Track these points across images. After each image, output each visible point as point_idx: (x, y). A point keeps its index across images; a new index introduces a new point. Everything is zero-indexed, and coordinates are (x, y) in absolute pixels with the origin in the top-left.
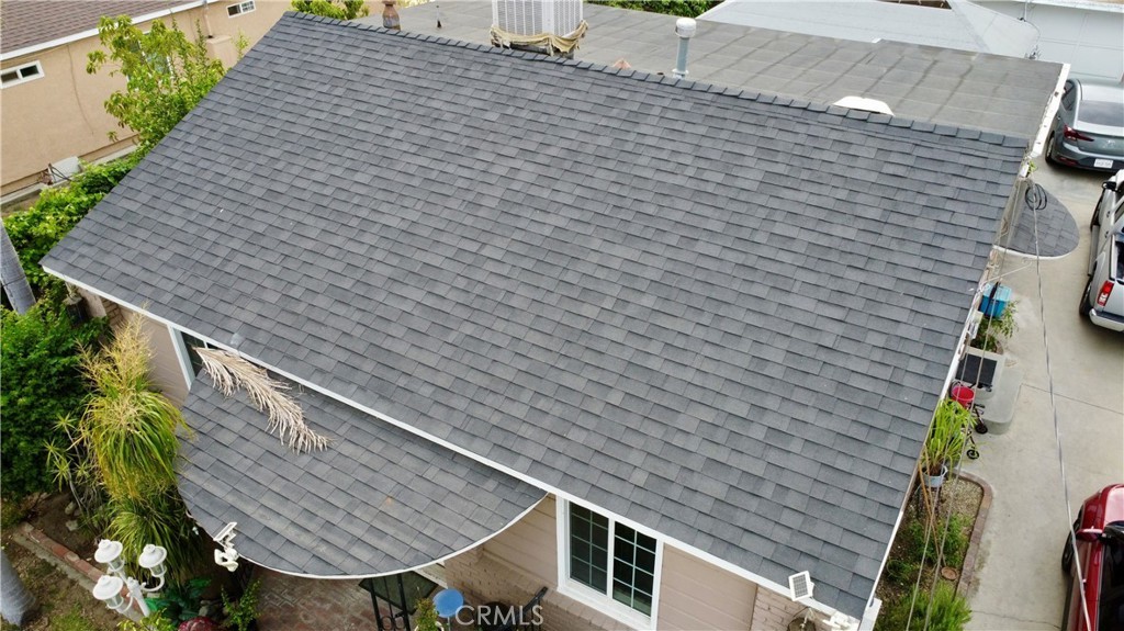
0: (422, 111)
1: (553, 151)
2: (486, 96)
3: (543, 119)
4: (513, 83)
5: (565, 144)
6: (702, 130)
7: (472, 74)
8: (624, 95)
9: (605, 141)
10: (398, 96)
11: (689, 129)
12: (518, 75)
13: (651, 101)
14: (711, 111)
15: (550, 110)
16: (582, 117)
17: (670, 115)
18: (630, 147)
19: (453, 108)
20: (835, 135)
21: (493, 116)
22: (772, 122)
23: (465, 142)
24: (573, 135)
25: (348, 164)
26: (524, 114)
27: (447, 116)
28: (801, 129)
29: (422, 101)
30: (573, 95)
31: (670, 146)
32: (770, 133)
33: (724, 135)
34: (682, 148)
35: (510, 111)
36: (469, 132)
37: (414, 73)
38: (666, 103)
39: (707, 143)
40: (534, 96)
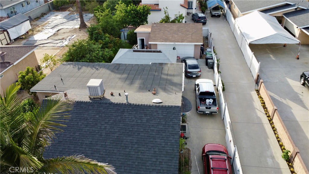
0: (83, 118)
1: (111, 122)
2: (95, 112)
3: (107, 115)
4: (98, 109)
5: (113, 120)
6: (134, 113)
7: (90, 108)
8: (119, 108)
9: (119, 118)
10: (77, 115)
11: (132, 113)
12: (98, 107)
13: (124, 108)
14: (135, 109)
15: (108, 113)
16: (114, 114)
17: (129, 111)
18: (124, 118)
19: (89, 116)
20: (155, 110)
21: (97, 116)
22: (145, 109)
23: (94, 123)
24: (113, 118)
25: (73, 132)
26: (103, 115)
27: (88, 118)
28: (150, 110)
29: (82, 116)
30: (111, 110)
31: (130, 117)
32: (146, 111)
33: (138, 113)
34: (133, 117)
35: (100, 115)
36: (94, 121)
37: (78, 110)
38: (127, 108)
39: (136, 115)
40: (103, 111)
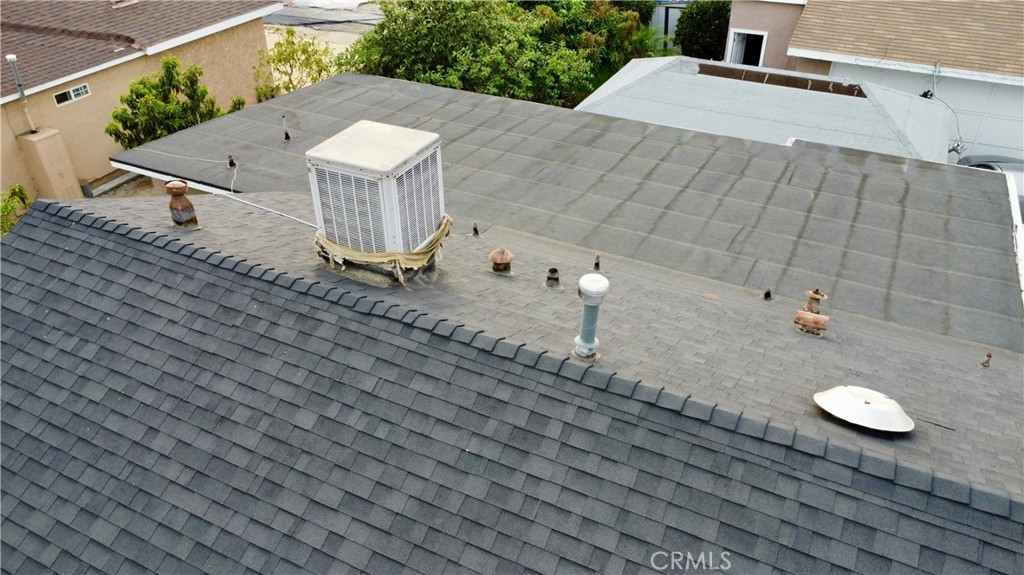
0: (202, 400)
1: (396, 502)
2: (299, 377)
3: (381, 432)
4: (339, 355)
5: (414, 487)
6: (627, 476)
7: (280, 334)
8: (504, 394)
9: (476, 487)
10: (172, 367)
11: (606, 471)
12: (345, 340)
13: (544, 408)
14: (639, 437)
15: (394, 416)
16: (441, 434)
17: (577, 440)
18: (514, 504)
19: (248, 398)
21: (306, 420)
22: (738, 471)
23: (263, 469)
24: (427, 469)
25: (85, 500)
26: (354, 419)
27: (240, 415)
28: (786, 488)
29: (204, 380)
30: (428, 388)
31: (578, 507)
32: (740, 495)
33: (664, 490)
34: (601, 514)
35: (333, 411)
36: (270, 449)
37: (198, 325)
38: (569, 414)
39: (637, 505)
40: (368, 384)
